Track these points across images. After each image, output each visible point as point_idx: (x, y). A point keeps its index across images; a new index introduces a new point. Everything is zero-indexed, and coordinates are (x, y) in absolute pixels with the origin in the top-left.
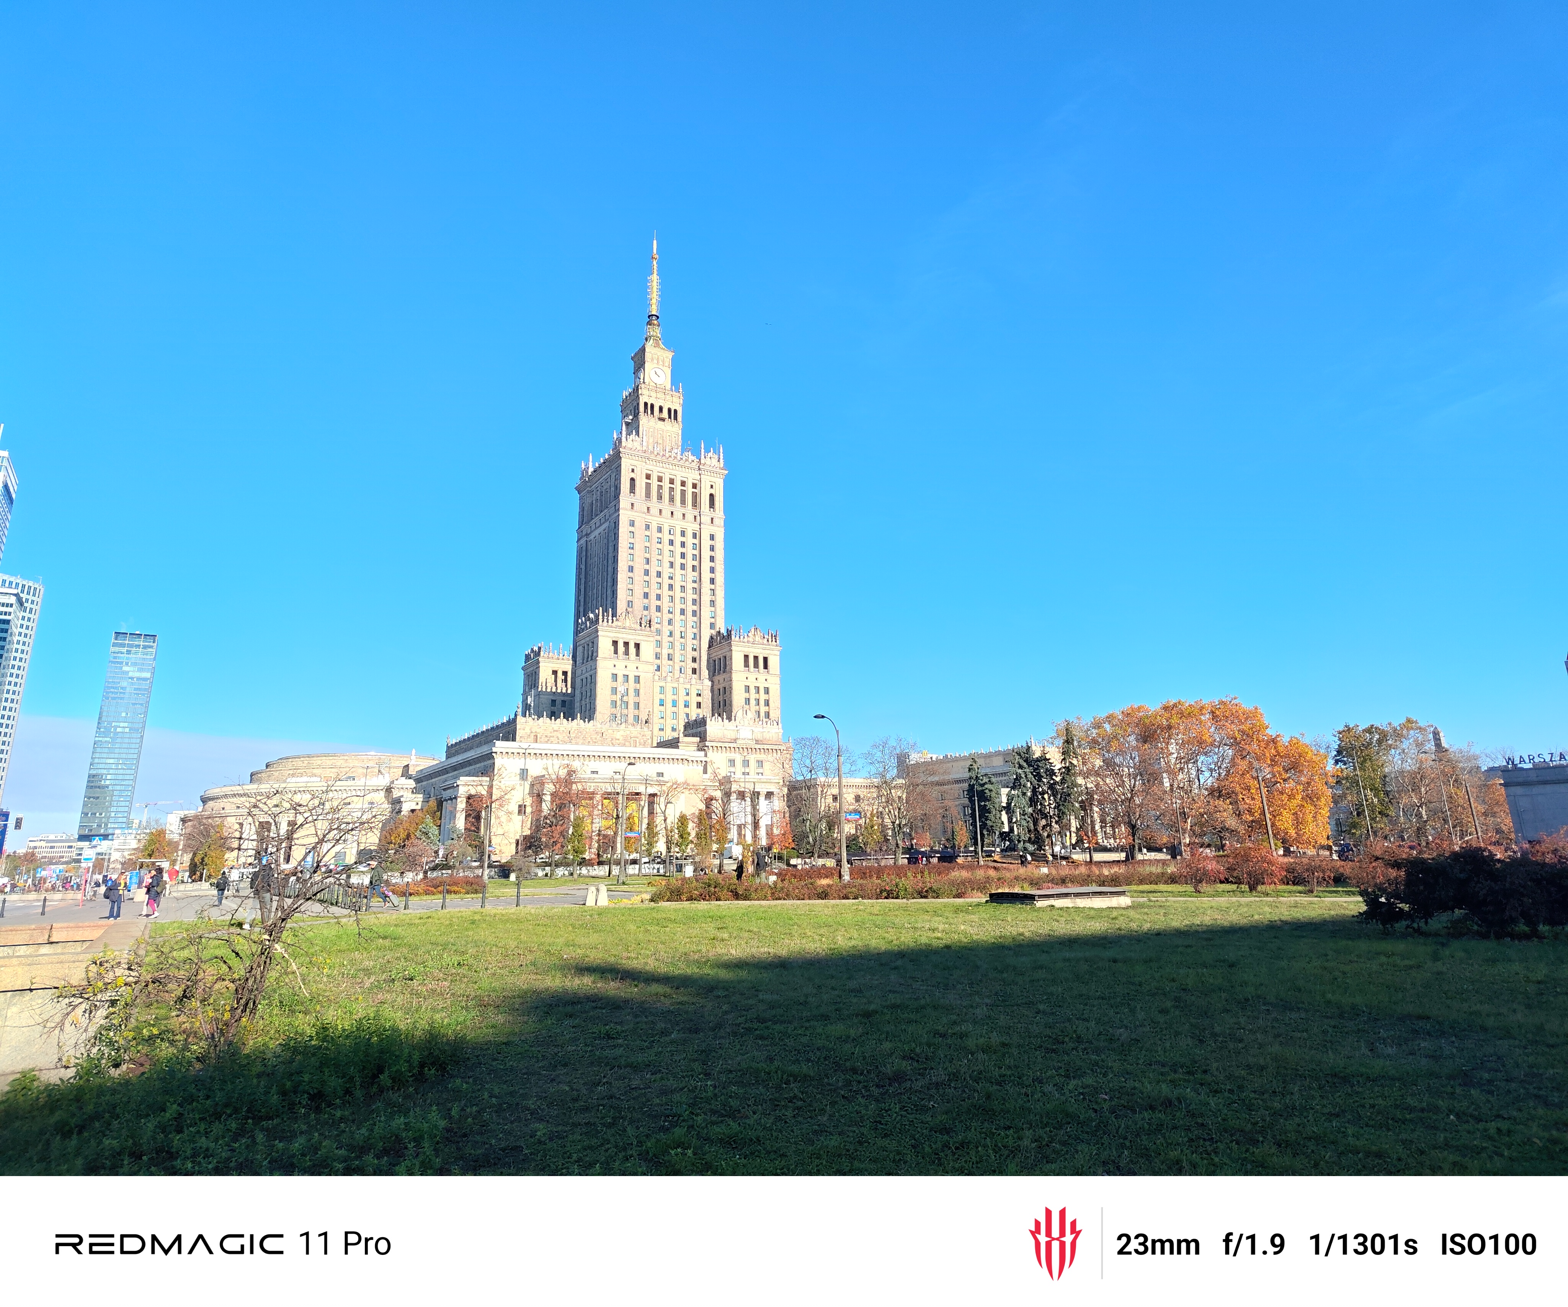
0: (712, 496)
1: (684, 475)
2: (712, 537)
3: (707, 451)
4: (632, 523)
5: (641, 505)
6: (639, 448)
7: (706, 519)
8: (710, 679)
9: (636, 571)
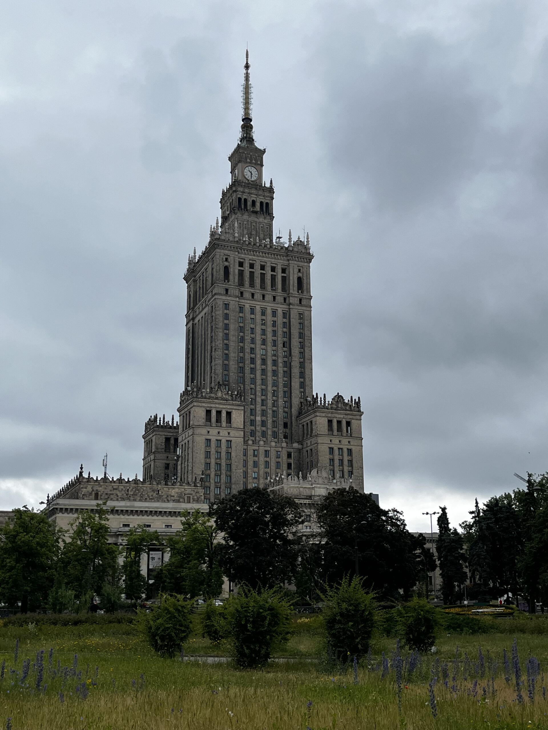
0: (300, 279)
2: (301, 316)
4: (227, 307)
5: (234, 290)
6: (231, 239)
7: (294, 301)
8: (300, 442)
9: (231, 349)
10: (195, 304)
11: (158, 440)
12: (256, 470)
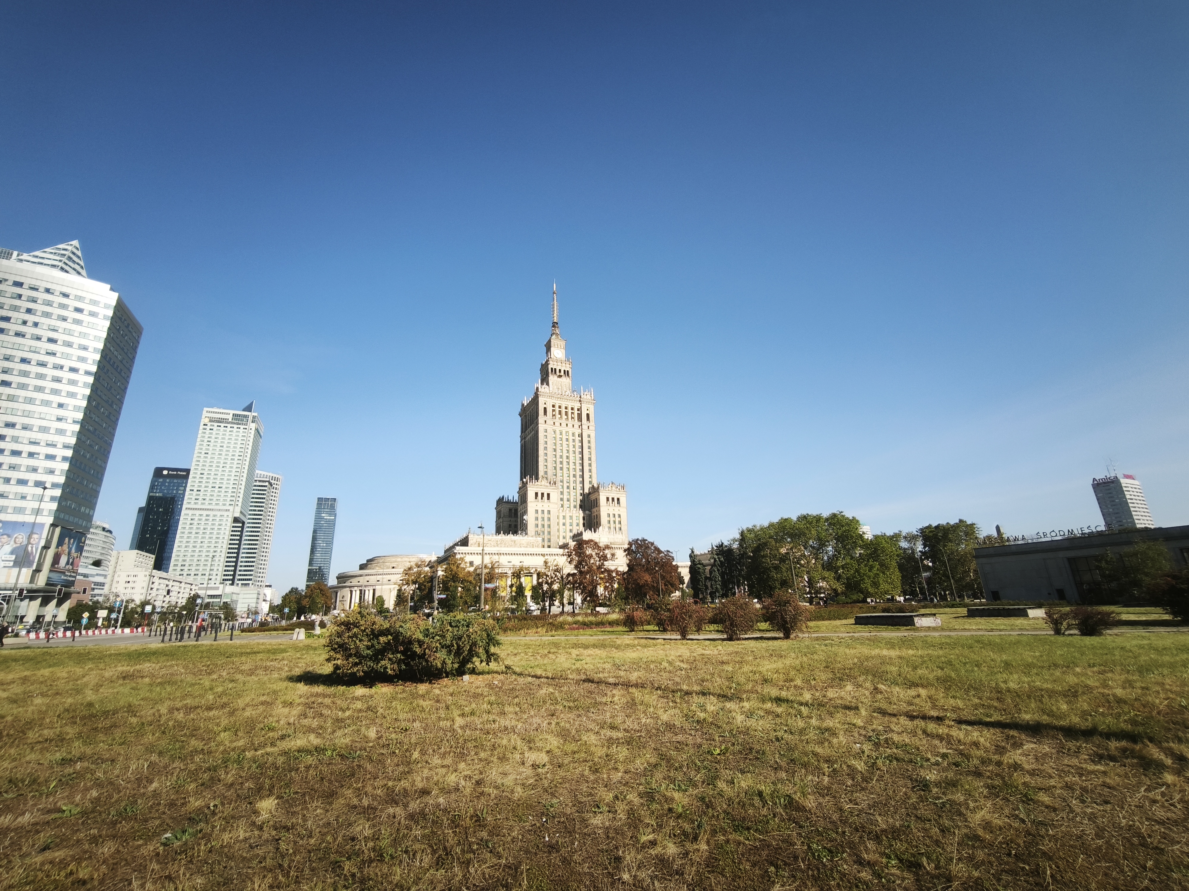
0: (588, 415)
1: (572, 404)
2: (589, 436)
3: (584, 391)
4: (546, 431)
5: (550, 422)
6: (548, 391)
7: (585, 427)
8: (590, 510)
9: (548, 455)
10: (526, 430)
11: (505, 509)
12: (564, 527)
